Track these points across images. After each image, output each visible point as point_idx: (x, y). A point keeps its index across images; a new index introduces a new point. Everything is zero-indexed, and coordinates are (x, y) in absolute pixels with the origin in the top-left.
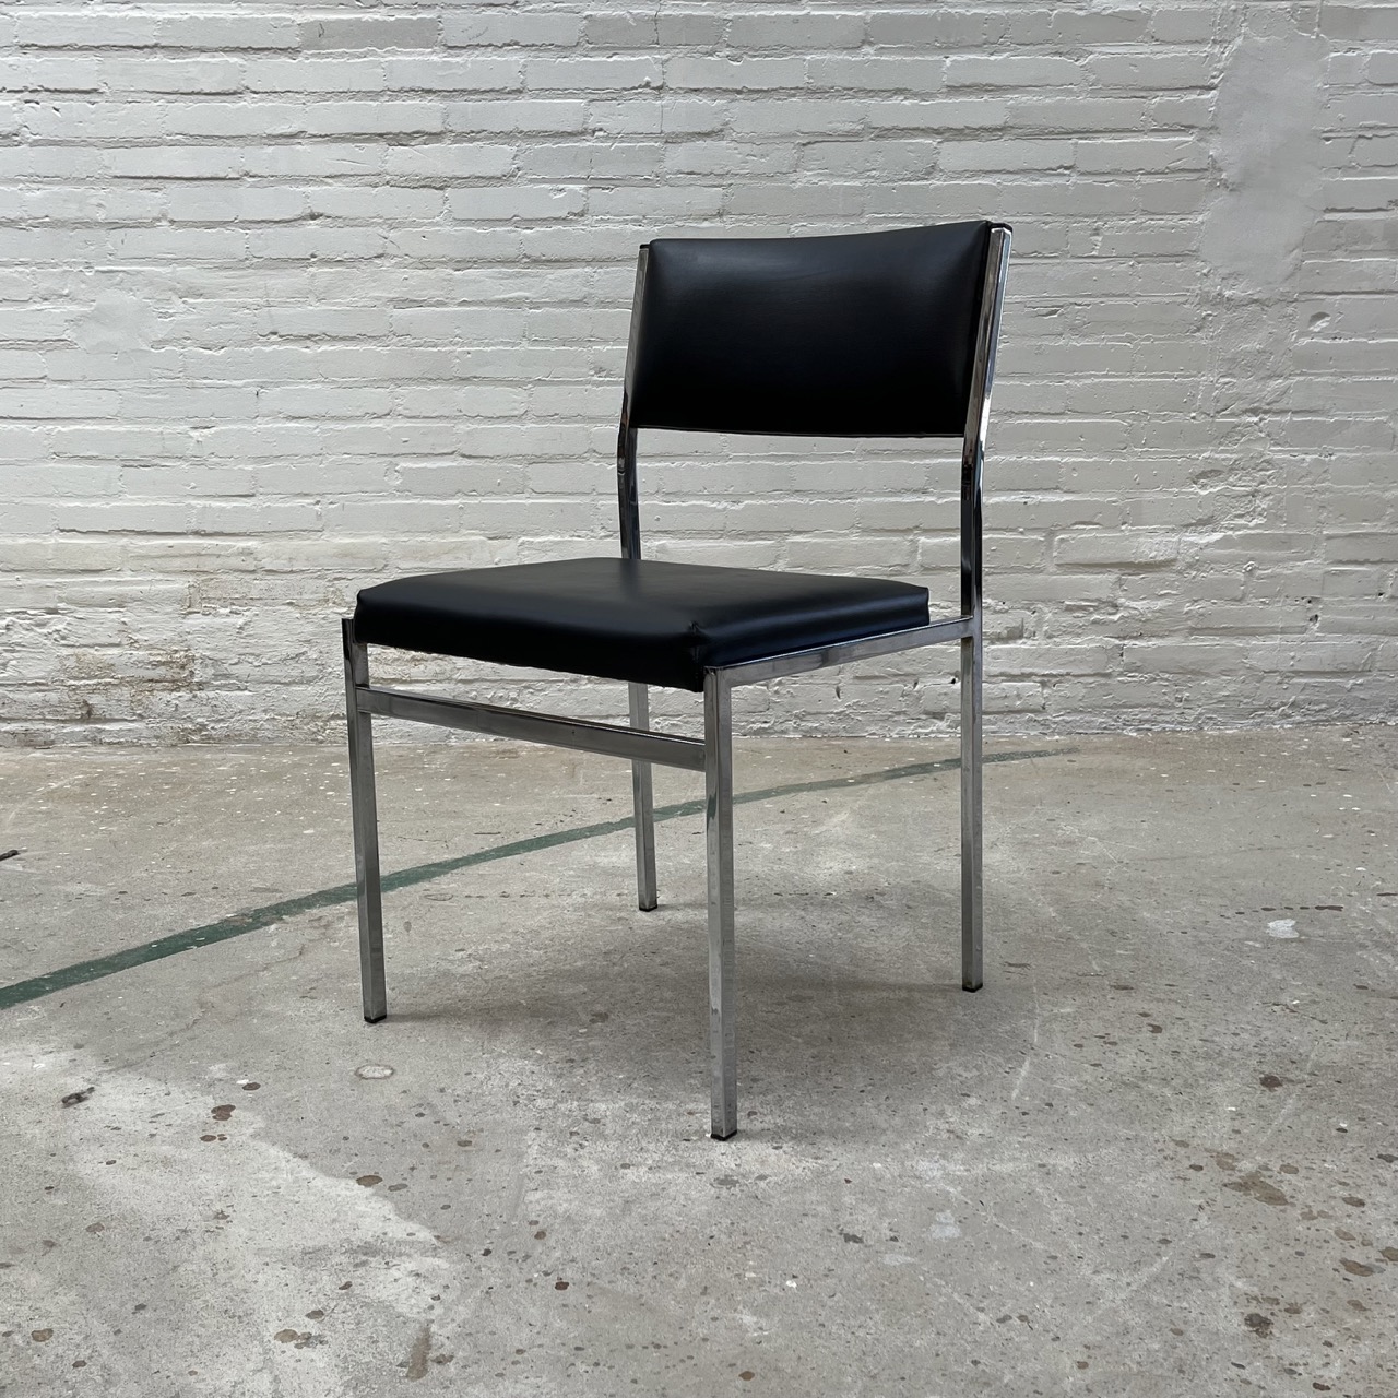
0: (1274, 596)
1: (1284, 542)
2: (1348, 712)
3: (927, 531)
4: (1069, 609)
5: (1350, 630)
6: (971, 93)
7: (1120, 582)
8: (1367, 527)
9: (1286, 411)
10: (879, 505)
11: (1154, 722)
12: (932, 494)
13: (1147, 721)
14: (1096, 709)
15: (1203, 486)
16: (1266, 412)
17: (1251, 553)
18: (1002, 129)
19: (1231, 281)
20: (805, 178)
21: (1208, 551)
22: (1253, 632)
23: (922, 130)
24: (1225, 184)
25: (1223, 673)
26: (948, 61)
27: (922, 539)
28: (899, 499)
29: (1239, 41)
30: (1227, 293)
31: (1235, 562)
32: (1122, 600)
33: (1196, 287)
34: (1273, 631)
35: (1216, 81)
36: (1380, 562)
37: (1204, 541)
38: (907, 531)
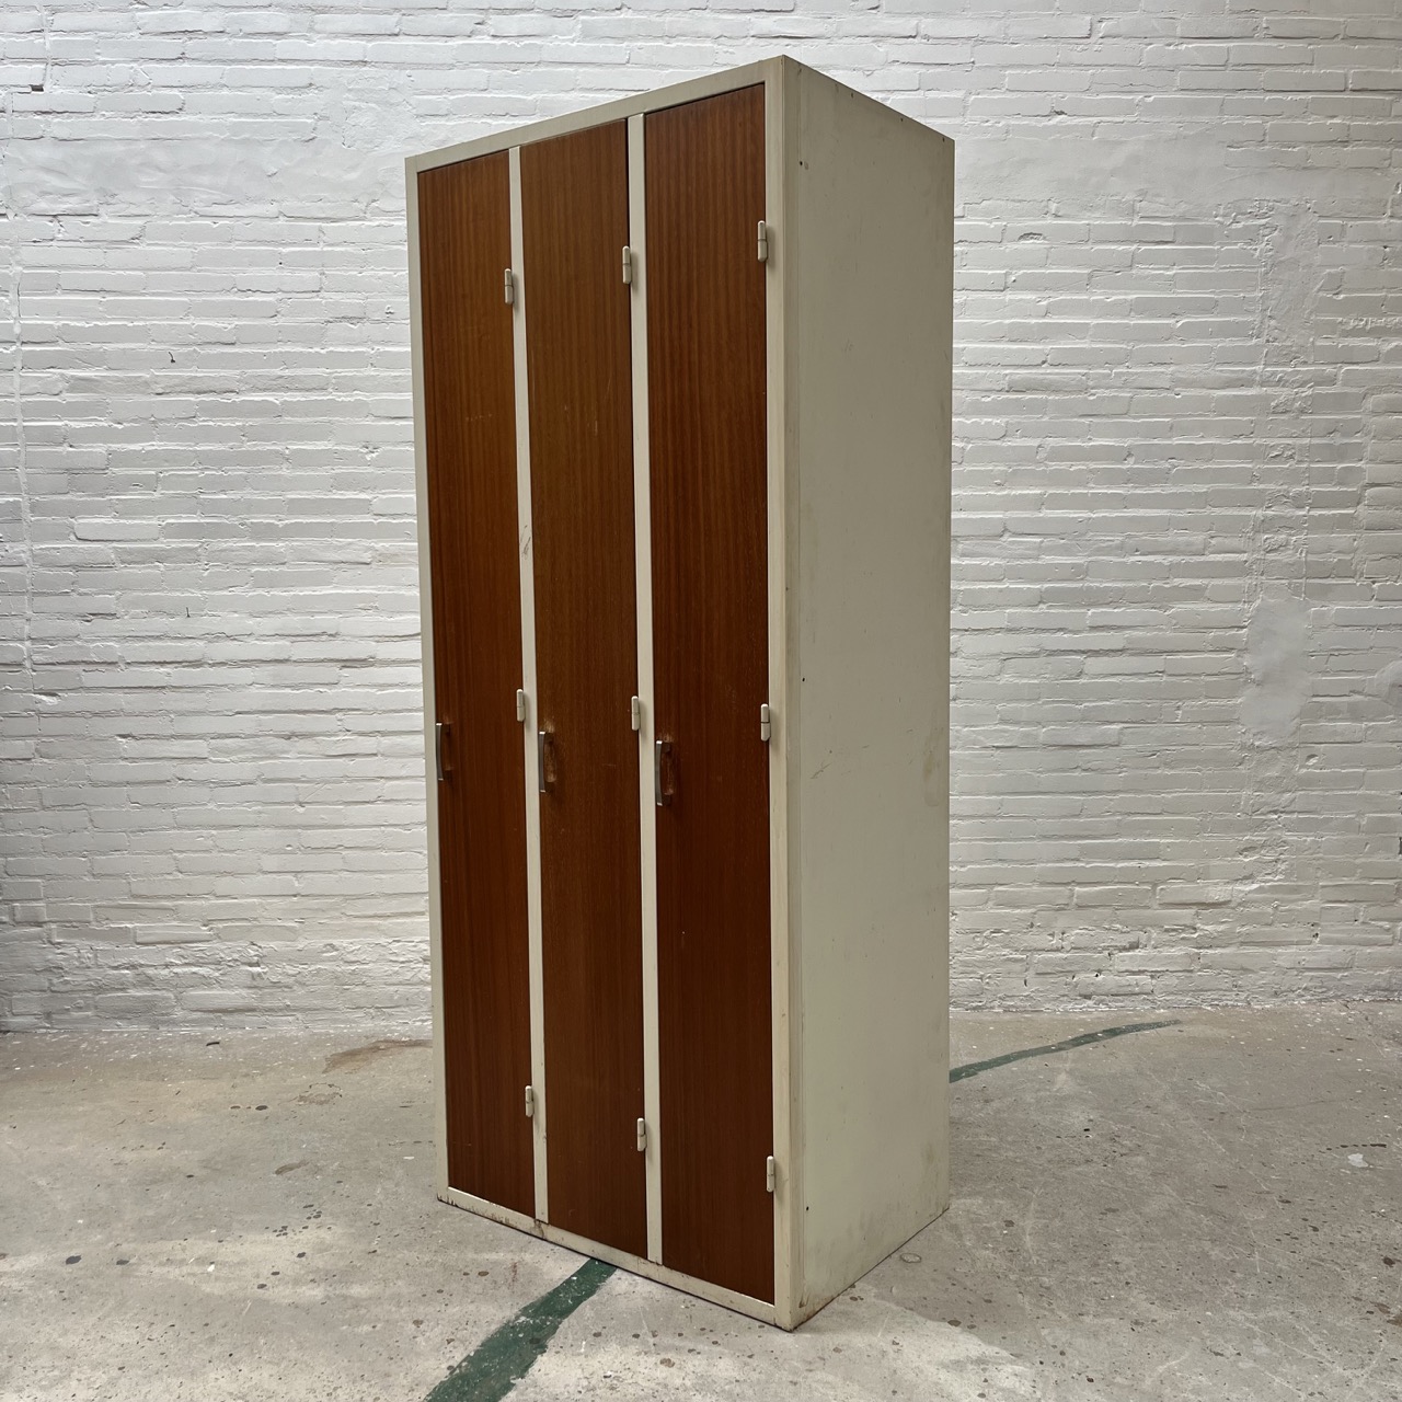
0: (1291, 922)
1: (1295, 890)
2: (1340, 993)
3: (1079, 884)
4: (1167, 931)
5: (1339, 942)
6: (1103, 631)
7: (1197, 914)
8: (1346, 881)
9: (1293, 812)
10: (1050, 868)
11: (1221, 1000)
12: (1082, 861)
13: (1216, 1000)
14: (1184, 992)
15: (1246, 856)
16: (1282, 812)
17: (1275, 896)
18: (1122, 651)
19: (1259, 736)
20: (1006, 679)
21: (1250, 895)
22: (1279, 944)
23: (1075, 651)
24: (1254, 681)
25: (1262, 969)
26: (1090, 612)
27: (1077, 888)
28: (1063, 865)
29: (1259, 601)
30: (1257, 743)
31: (1267, 902)
32: (1199, 925)
33: (1239, 740)
34: (1292, 943)
35: (1246, 624)
36: (1355, 901)
37: (1247, 889)
38: (1068, 884)
